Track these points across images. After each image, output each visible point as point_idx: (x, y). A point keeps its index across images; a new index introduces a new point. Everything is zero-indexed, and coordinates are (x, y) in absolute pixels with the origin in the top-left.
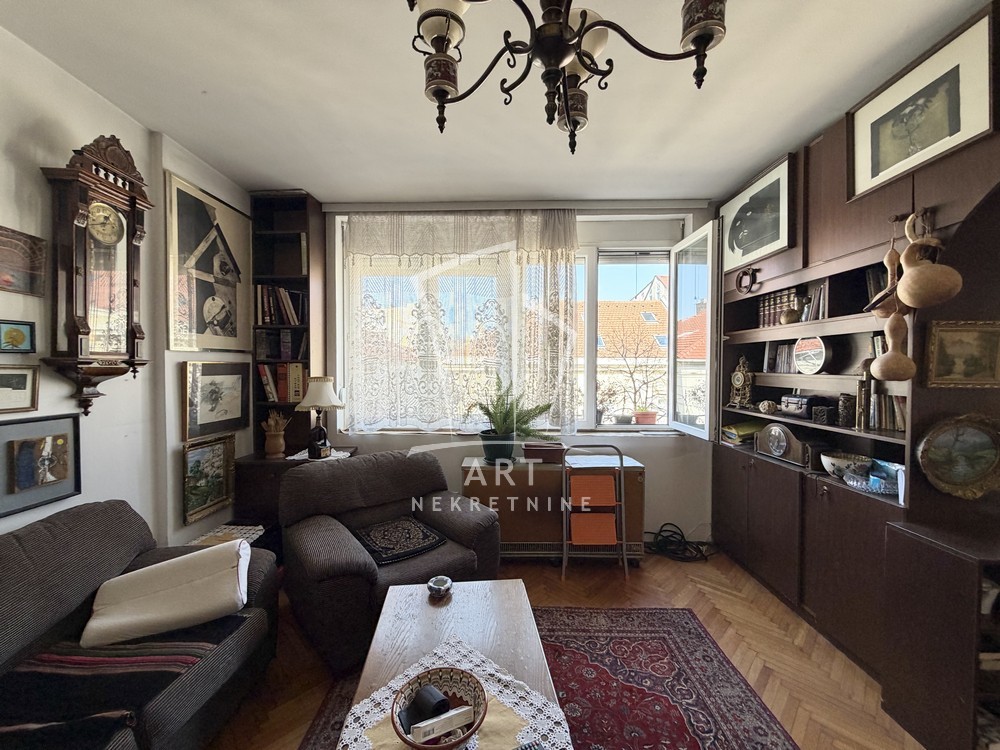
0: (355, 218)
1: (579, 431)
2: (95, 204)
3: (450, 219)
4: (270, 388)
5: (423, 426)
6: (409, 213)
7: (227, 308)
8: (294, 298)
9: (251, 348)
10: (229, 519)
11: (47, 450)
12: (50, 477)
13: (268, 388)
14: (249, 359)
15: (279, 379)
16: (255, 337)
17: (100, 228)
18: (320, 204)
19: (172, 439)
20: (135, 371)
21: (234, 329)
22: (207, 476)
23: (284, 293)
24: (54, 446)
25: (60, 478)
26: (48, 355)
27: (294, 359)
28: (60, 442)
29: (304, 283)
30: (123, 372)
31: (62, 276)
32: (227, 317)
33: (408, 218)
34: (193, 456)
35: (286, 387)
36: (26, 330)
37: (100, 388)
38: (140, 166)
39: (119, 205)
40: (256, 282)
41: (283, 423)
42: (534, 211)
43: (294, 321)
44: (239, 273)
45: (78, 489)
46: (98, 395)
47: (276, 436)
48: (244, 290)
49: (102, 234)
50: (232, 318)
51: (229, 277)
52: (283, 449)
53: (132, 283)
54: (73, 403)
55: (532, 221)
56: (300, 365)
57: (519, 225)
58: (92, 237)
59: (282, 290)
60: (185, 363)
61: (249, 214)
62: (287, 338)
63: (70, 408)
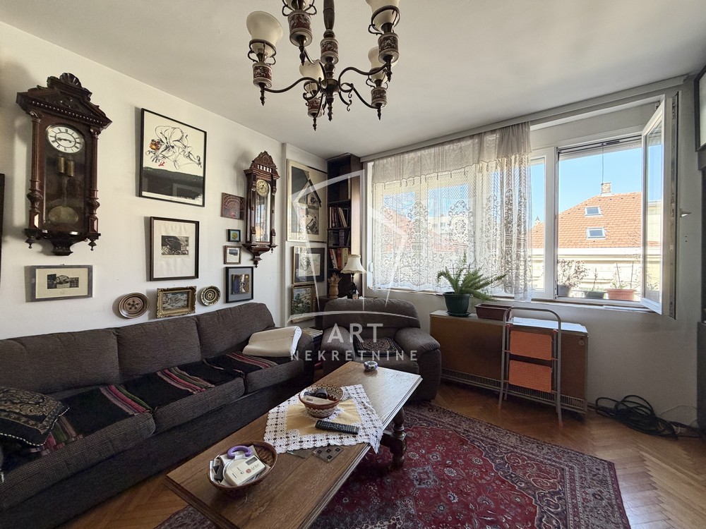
0: (377, 162)
1: (532, 300)
2: (259, 181)
3: (432, 150)
4: (334, 261)
5: (415, 288)
6: (407, 152)
7: (314, 220)
8: (345, 212)
9: (326, 240)
10: (314, 325)
11: (243, 280)
12: (244, 291)
13: (333, 261)
14: (325, 246)
15: (339, 256)
16: (328, 234)
17: (260, 190)
18: (359, 158)
19: (288, 283)
20: (272, 250)
21: (317, 231)
22: (303, 302)
23: (340, 210)
24: (245, 278)
25: (247, 291)
26: (245, 243)
27: (345, 246)
28: (247, 277)
29: (349, 204)
30: (267, 250)
31: (249, 210)
32: (314, 225)
33: (406, 156)
34: (296, 292)
35: (341, 261)
36: (238, 233)
37: (261, 256)
38: (276, 161)
39: (267, 179)
40: (329, 206)
41: (338, 279)
42: (493, 131)
43: (345, 225)
44: (320, 202)
45: (252, 298)
46: (260, 259)
47: (334, 286)
48: (322, 211)
49: (262, 193)
50: (316, 225)
51: (315, 205)
52: (337, 294)
53: (272, 212)
54: (252, 262)
55: (491, 139)
56: (347, 249)
57: (481, 144)
58: (258, 194)
59: (340, 208)
60: (293, 247)
61: (326, 171)
62: (342, 234)
63: (251, 264)
